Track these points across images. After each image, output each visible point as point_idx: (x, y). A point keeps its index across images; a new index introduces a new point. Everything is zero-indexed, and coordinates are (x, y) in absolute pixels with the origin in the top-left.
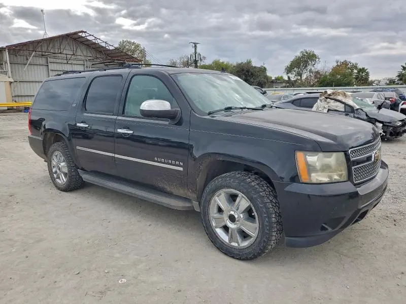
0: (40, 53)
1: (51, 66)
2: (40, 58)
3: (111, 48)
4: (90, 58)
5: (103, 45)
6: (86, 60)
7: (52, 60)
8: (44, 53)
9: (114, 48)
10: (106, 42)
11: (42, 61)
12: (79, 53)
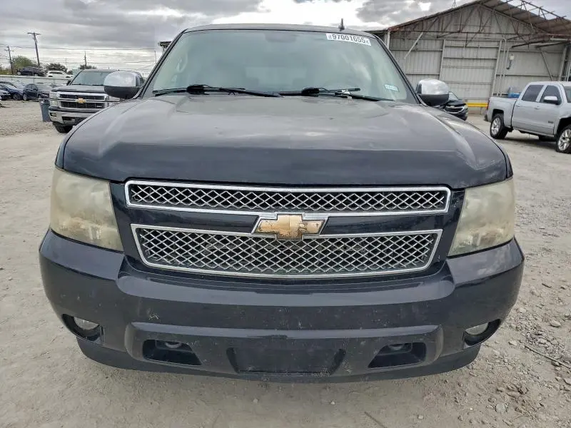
0: (435, 34)
1: (447, 53)
2: (434, 42)
3: (549, 17)
4: (510, 37)
5: (536, 12)
6: (503, 41)
7: (450, 43)
8: (440, 34)
9: (555, 17)
10: (540, 8)
11: (435, 45)
12: (495, 29)
